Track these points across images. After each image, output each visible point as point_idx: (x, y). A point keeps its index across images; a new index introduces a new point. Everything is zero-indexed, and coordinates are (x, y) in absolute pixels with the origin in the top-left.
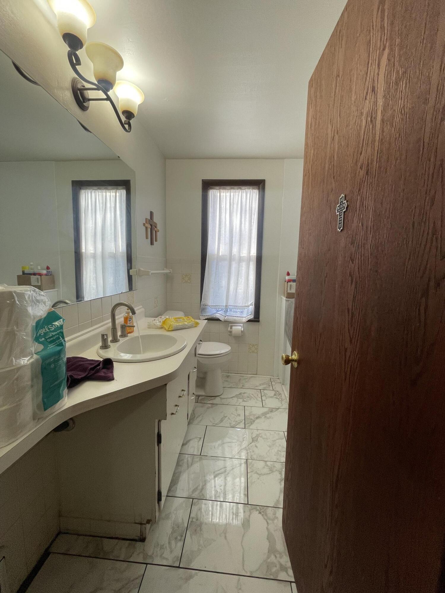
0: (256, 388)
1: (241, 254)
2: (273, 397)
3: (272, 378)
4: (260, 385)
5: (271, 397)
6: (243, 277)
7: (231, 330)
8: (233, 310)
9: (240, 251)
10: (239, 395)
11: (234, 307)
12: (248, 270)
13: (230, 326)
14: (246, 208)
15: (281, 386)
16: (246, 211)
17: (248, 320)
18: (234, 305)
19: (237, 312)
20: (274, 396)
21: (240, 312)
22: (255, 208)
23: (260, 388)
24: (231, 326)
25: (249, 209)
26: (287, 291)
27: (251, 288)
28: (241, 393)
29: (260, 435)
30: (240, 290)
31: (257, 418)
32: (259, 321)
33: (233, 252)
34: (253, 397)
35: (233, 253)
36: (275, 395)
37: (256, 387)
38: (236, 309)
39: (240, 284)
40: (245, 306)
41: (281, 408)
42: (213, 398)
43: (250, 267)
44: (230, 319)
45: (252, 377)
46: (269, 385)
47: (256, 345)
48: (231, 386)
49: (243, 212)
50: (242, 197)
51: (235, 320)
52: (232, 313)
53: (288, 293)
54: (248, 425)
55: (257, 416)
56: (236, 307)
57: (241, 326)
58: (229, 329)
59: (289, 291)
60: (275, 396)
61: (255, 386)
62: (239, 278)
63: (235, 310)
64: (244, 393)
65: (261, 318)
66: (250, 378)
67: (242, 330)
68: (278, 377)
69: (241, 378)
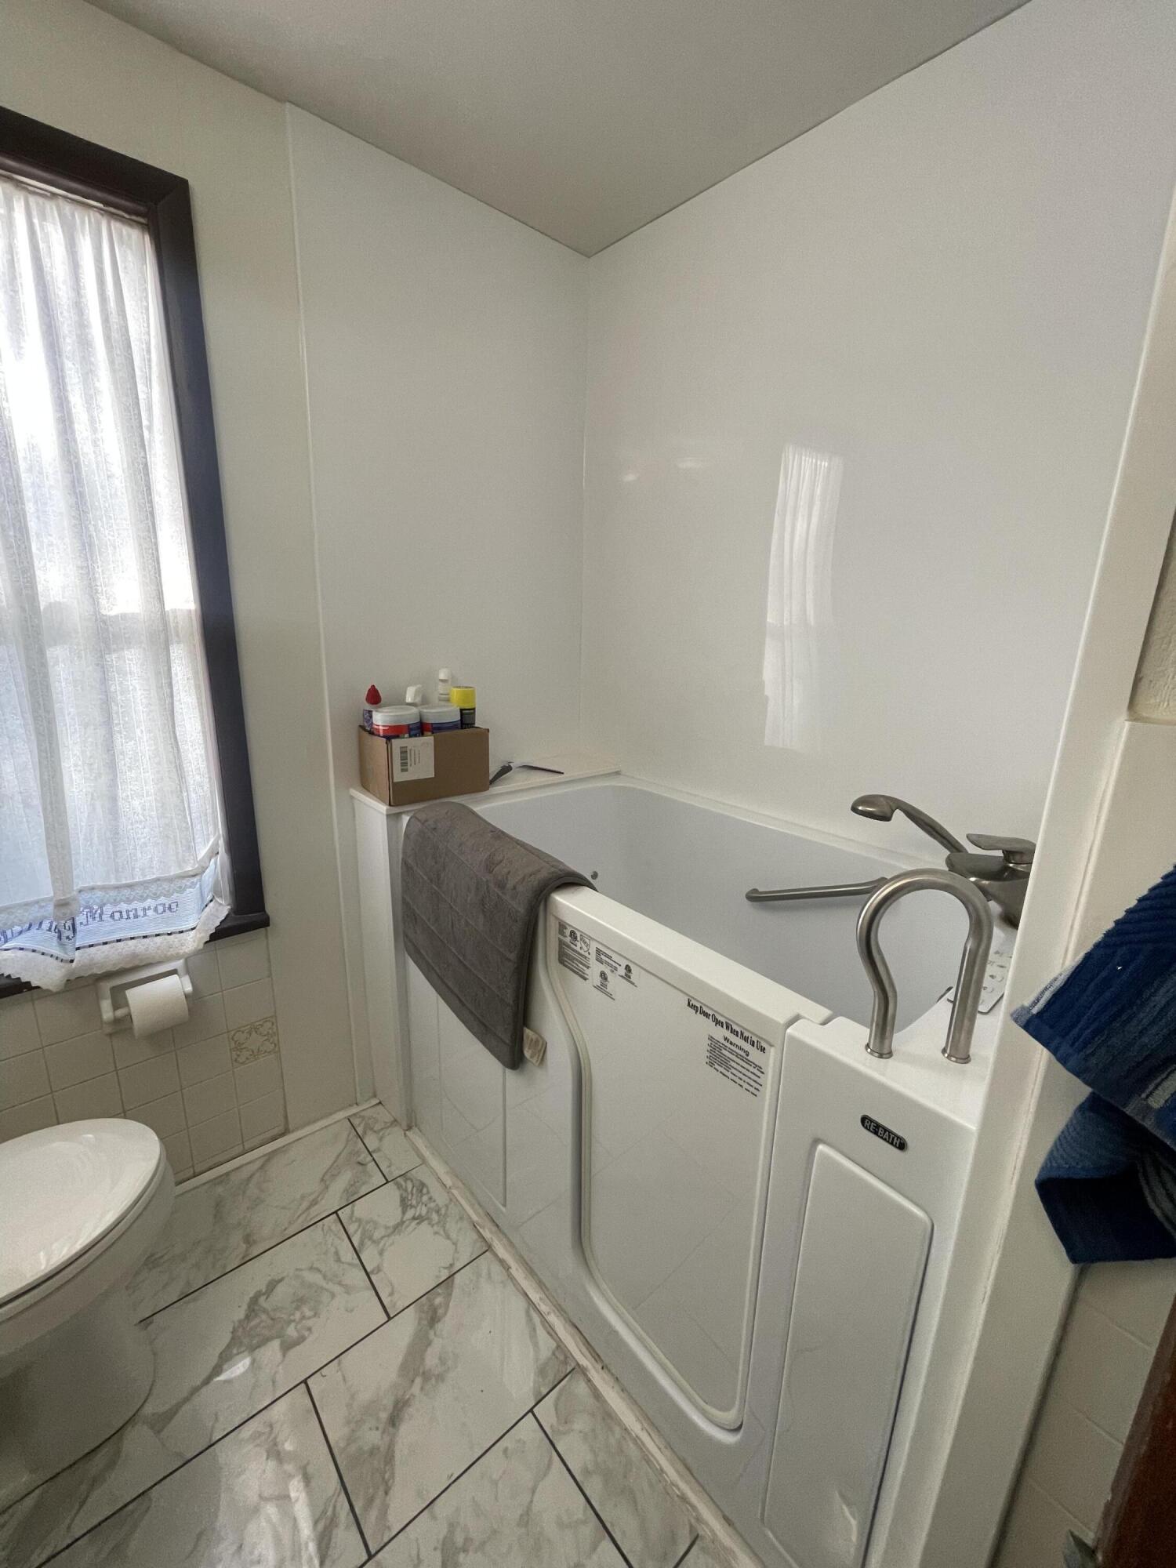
0: (314, 1211)
1: (103, 601)
2: (403, 1222)
3: (355, 1115)
4: (325, 1181)
5: (398, 1227)
6: (138, 732)
7: (120, 1013)
8: (108, 910)
9: (91, 586)
10: (248, 1317)
11: (113, 893)
12: (166, 690)
13: (108, 993)
14: (82, 325)
15: (405, 1134)
16: (84, 342)
17: (211, 935)
18: (113, 882)
19: (141, 913)
20: (404, 1213)
21: (156, 910)
22: (148, 343)
23: (332, 1201)
24: (113, 989)
25: (108, 338)
26: (390, 776)
27: (197, 777)
28: (254, 1300)
29: (459, 1540)
30: (136, 803)
31: (394, 1421)
32: (265, 923)
33: (40, 588)
34: (323, 1283)
35: (41, 599)
36: (405, 1204)
37: (314, 1203)
38: (129, 901)
39: (130, 769)
40: (183, 877)
41: (458, 1266)
42: (99, 1460)
43: (173, 670)
44: (105, 957)
45: (270, 1156)
46: (359, 1159)
47: (266, 1020)
48: (188, 1283)
49: (68, 344)
50: (42, 246)
51: (134, 955)
52: (108, 924)
53: (395, 785)
54: (373, 1514)
55: (389, 1402)
56: (126, 892)
57: (174, 972)
58: (107, 1012)
59: (399, 777)
60: (410, 1213)
61: (305, 1204)
62: (118, 740)
63: (124, 907)
64: (272, 1285)
65: (274, 902)
66: (262, 1167)
67: (189, 988)
68: (375, 1096)
69: (220, 1189)
